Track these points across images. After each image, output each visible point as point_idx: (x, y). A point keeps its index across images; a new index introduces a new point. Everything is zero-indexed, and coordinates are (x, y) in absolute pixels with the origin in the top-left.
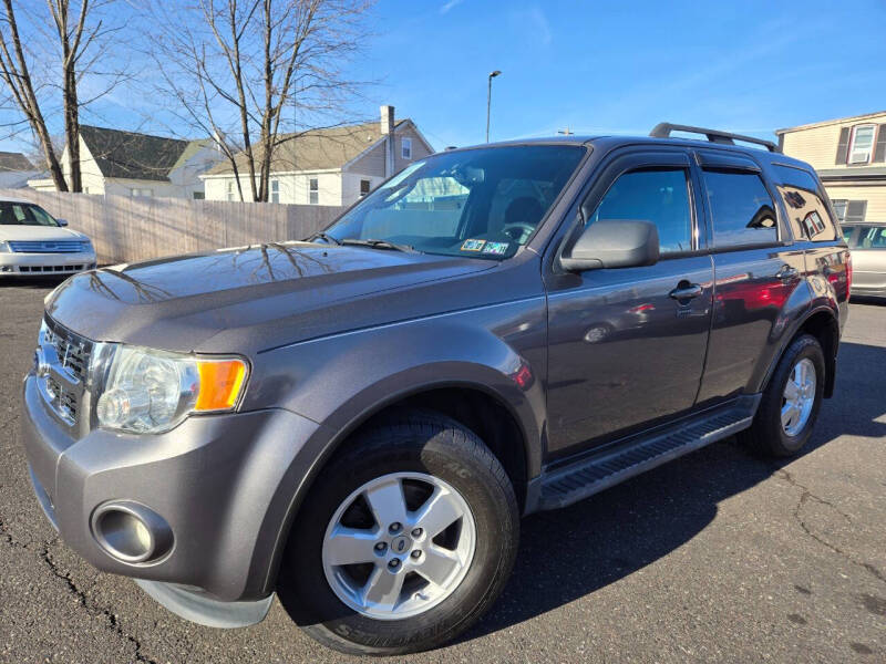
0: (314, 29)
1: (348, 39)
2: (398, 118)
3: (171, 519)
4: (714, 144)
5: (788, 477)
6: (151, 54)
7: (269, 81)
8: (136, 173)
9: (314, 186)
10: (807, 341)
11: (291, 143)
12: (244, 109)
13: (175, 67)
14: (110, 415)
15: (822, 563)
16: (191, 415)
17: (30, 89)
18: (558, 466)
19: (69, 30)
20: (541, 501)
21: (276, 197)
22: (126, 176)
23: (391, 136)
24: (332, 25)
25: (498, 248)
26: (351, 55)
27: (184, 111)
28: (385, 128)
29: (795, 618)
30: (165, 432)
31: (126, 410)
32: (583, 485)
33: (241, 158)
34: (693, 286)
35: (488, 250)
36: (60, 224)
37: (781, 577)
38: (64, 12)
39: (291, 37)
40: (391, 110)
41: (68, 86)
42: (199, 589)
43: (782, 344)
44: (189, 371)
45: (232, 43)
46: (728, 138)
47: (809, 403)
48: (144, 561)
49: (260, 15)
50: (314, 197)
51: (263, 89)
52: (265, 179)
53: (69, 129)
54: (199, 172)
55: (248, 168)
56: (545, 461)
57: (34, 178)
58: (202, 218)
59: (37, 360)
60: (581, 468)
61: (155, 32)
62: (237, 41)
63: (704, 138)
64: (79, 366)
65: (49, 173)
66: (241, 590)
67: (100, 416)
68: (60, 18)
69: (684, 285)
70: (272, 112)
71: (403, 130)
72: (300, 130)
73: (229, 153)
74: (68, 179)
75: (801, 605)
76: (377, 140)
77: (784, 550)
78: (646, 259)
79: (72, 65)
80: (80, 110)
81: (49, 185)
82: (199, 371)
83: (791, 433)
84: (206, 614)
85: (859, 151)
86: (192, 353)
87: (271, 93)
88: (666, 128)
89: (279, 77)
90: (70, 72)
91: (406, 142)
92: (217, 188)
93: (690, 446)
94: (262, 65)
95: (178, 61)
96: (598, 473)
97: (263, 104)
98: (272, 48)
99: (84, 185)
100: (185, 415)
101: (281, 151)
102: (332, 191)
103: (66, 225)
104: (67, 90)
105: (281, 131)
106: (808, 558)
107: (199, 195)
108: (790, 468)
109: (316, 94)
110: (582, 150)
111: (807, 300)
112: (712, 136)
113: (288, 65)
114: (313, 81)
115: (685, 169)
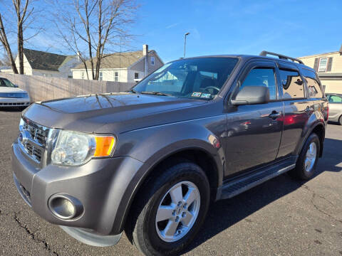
0: (118, 14)
1: (131, 18)
2: (149, 50)
3: (83, 201)
4: (282, 60)
5: (307, 187)
6: (54, 21)
7: (100, 33)
8: (46, 68)
9: (116, 74)
10: (314, 135)
11: (108, 58)
12: (90, 43)
13: (63, 26)
14: (56, 158)
15: (324, 220)
16: (93, 158)
17: (4, 33)
18: (228, 182)
19: (21, 10)
20: (222, 196)
21: (101, 78)
22: (42, 69)
23: (147, 56)
24: (126, 13)
25: (207, 96)
26: (132, 25)
27: (66, 44)
28: (145, 53)
29: (317, 242)
30: (81, 165)
31: (65, 156)
32: (237, 189)
33: (88, 63)
34: (277, 113)
35: (203, 96)
36: (15, 86)
37: (310, 226)
38: (19, 3)
39: (109, 17)
40: (147, 46)
41: (19, 32)
42: (92, 230)
43: (306, 136)
44: (92, 140)
45: (86, 19)
46: (286, 58)
47: (314, 160)
48: (71, 219)
49: (97, 8)
50: (116, 79)
51: (98, 36)
52: (98, 71)
53: (20, 49)
54: (71, 68)
55: (91, 67)
56: (224, 180)
57: (4, 69)
58: (72, 85)
59: (21, 136)
60: (235, 183)
61: (56, 12)
62: (88, 17)
63: (277, 57)
64: (41, 139)
65: (11, 67)
66: (110, 230)
67: (52, 159)
68: (17, 6)
69: (274, 112)
70: (101, 46)
71: (151, 54)
72: (112, 53)
73: (84, 61)
74: (18, 69)
75: (319, 237)
76: (141, 58)
77: (309, 216)
78: (264, 101)
79: (21, 24)
80: (24, 42)
81: (11, 71)
82: (96, 140)
83: (308, 170)
84: (92, 241)
85: (322, 67)
86: (93, 133)
87: (101, 38)
88: (265, 53)
89: (104, 32)
90: (20, 27)
91: (152, 59)
92: (77, 74)
93: (275, 175)
94: (97, 27)
95: (64, 24)
96: (241, 185)
97: (97, 42)
98: (102, 21)
99: (25, 72)
100: (90, 158)
101: (104, 61)
102: (123, 76)
103: (17, 87)
104: (19, 34)
105: (104, 53)
106: (319, 218)
107: (71, 77)
108: (306, 184)
109: (118, 39)
110: (237, 59)
111: (315, 120)
112: (280, 57)
113: (107, 28)
114: (117, 34)
115: (273, 68)
